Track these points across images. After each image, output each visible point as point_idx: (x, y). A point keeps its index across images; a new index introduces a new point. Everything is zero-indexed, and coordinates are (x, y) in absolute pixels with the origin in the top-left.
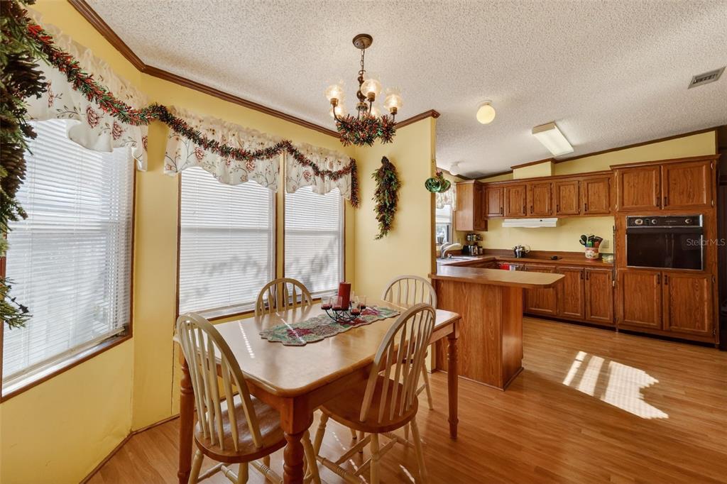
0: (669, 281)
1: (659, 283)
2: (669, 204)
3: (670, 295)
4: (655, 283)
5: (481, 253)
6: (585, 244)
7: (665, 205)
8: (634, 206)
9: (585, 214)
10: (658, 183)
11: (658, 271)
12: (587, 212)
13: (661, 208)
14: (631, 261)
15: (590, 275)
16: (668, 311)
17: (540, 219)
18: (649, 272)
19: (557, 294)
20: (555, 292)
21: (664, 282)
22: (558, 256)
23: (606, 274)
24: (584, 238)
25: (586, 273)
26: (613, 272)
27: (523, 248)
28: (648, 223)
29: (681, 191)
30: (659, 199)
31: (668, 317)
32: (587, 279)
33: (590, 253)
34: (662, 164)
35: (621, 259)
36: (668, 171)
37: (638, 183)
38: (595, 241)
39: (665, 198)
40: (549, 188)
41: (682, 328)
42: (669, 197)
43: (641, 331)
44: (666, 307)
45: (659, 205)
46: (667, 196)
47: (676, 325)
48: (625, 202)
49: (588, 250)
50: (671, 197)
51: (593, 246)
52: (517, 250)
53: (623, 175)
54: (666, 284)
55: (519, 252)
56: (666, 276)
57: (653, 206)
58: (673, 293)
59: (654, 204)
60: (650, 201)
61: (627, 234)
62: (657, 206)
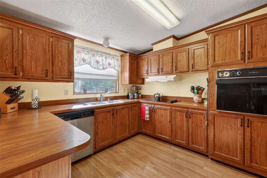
0: (251, 125)
1: (242, 126)
2: (252, 57)
3: (251, 137)
4: (239, 126)
5: (140, 97)
6: (194, 92)
7: (249, 59)
8: (223, 61)
9: (192, 71)
10: (243, 40)
11: (240, 115)
12: (194, 70)
13: (244, 62)
14: (219, 107)
15: (192, 115)
16: (249, 150)
17: (166, 76)
18: (234, 116)
19: (172, 127)
20: (171, 125)
21: (246, 125)
22: (178, 99)
23: (202, 115)
24: (193, 88)
25: (189, 114)
26: (207, 114)
27: (159, 94)
28: (234, 75)
29: (264, 45)
30: (243, 53)
31: (249, 155)
32: (190, 118)
33: (196, 98)
34: (247, 23)
35: (213, 104)
36: (252, 28)
37: (226, 43)
38: (199, 90)
39: (249, 52)
40: (171, 55)
41: (262, 167)
42: (252, 51)
43: (227, 163)
44: (248, 146)
45: (243, 59)
46: (250, 50)
47: (256, 163)
48: (216, 59)
49: (195, 96)
50: (254, 51)
51: (198, 93)
52: (156, 96)
53: (215, 37)
54: (248, 127)
55: (157, 97)
56: (248, 120)
57: (239, 60)
58: (254, 135)
59: (239, 58)
60: (236, 56)
61: (217, 84)
62: (242, 59)
